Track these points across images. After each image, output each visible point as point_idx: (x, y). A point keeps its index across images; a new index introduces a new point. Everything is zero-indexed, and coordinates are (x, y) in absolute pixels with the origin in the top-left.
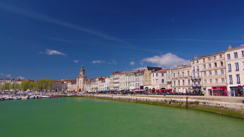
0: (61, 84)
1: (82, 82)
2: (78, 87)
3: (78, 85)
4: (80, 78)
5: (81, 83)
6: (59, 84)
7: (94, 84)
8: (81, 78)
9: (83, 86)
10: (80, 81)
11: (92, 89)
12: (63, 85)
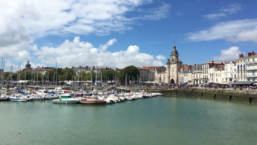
0: (148, 72)
1: (175, 70)
2: (169, 77)
3: (168, 74)
4: (172, 64)
5: (173, 71)
6: (145, 72)
7: (198, 73)
8: (174, 64)
9: (178, 75)
10: (171, 69)
11: (196, 79)
12: (149, 74)
